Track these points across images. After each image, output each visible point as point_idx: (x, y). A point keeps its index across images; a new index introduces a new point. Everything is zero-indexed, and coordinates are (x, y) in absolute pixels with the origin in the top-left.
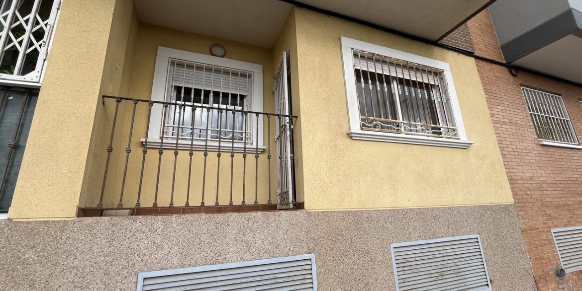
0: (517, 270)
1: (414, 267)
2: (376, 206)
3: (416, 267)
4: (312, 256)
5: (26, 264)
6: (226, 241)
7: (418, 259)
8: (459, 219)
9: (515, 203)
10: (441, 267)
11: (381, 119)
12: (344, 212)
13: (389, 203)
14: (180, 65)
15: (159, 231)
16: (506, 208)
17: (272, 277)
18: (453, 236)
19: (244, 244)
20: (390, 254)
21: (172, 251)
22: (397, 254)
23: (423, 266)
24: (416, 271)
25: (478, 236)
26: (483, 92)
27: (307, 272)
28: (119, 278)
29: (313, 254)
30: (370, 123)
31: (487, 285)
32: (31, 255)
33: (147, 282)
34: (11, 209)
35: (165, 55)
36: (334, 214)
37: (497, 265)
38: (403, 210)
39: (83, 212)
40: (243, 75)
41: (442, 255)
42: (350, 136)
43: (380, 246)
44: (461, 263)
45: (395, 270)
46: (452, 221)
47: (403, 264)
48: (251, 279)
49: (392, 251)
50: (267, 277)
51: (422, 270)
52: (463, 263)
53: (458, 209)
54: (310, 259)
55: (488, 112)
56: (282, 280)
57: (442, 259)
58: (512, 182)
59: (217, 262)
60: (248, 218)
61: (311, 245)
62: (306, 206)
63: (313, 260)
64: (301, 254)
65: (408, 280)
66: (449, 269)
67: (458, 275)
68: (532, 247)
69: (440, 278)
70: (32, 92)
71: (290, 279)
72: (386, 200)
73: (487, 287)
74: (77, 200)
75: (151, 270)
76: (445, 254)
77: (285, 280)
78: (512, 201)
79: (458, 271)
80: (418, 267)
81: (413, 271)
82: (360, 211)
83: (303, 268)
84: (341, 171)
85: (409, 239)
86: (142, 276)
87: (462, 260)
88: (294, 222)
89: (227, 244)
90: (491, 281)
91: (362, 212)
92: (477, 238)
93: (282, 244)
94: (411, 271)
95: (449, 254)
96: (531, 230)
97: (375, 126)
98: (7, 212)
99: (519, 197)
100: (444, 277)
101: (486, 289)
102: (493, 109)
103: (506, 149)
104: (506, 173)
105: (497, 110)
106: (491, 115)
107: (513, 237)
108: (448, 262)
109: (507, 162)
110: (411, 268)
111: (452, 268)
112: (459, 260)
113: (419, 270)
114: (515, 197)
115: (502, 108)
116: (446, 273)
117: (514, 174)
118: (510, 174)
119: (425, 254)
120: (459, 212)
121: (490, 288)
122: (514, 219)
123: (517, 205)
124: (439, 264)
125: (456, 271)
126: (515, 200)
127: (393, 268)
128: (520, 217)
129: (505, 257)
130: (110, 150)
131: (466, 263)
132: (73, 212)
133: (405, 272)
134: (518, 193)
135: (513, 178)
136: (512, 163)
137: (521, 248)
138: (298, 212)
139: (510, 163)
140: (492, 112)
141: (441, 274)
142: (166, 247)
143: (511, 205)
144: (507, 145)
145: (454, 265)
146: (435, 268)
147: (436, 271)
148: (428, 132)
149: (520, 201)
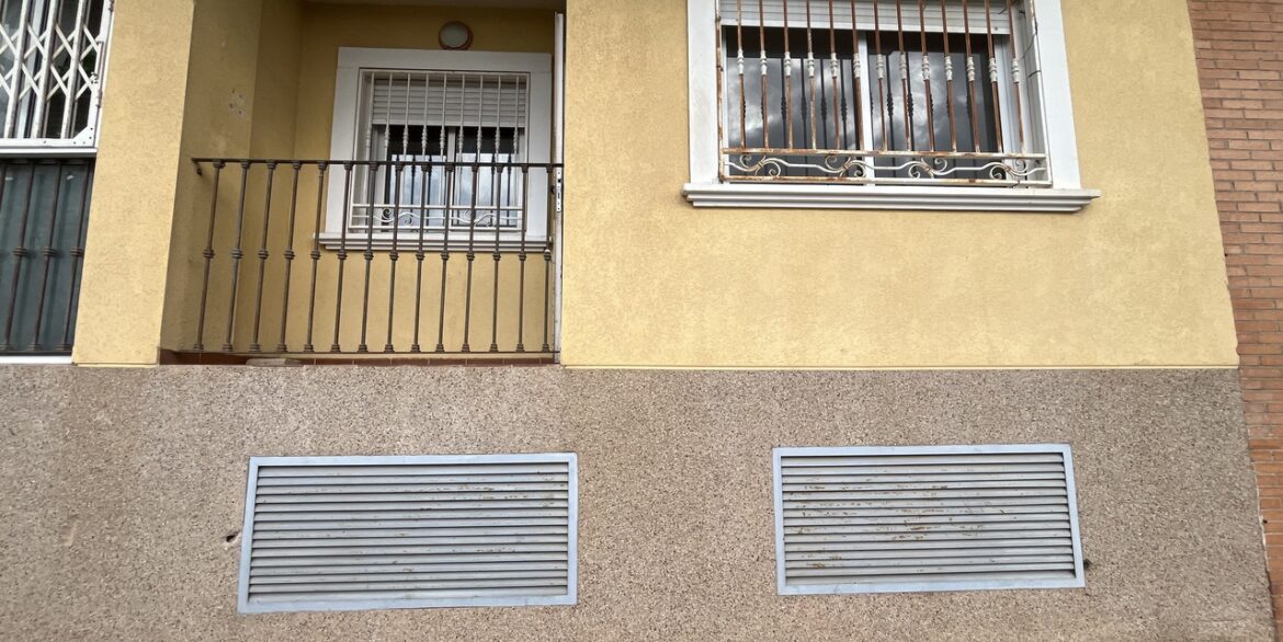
0: (1199, 548)
1: (835, 505)
2: (742, 362)
3: (841, 505)
4: (571, 458)
5: (98, 428)
6: (395, 417)
7: (851, 487)
8: (1005, 402)
9: (1242, 366)
10: (920, 512)
11: (786, 151)
12: (654, 373)
13: (781, 357)
14: (381, 80)
15: (281, 393)
16: (1201, 381)
17: (482, 488)
18: (974, 443)
19: (429, 424)
20: (771, 469)
21: (302, 428)
22: (786, 472)
23: (863, 505)
24: (841, 513)
25: (1066, 450)
26: (1187, 35)
27: (558, 487)
28: (222, 463)
29: (574, 455)
30: (752, 164)
31: (1073, 572)
32: (101, 417)
33: (263, 474)
34: (76, 350)
35: (353, 63)
36: (628, 375)
37: (1122, 528)
38: (820, 374)
39: (168, 357)
40: (508, 83)
41: (930, 486)
42: (686, 199)
43: (743, 450)
44: (987, 510)
45: (778, 507)
46: (979, 407)
47: (805, 495)
48: (442, 488)
49: (777, 464)
50: (471, 488)
51: (859, 513)
52: (997, 510)
53: (1007, 378)
54: (567, 464)
55: (1195, 95)
56: (502, 496)
57: (929, 495)
58: (1243, 305)
59: (379, 452)
60: (437, 376)
61: (570, 437)
62: (564, 357)
63: (573, 466)
64: (546, 451)
65: (813, 530)
66: (946, 519)
67: (973, 536)
69: (912, 537)
71: (521, 496)
72: (773, 351)
73: (1070, 576)
74: (157, 338)
75: (269, 454)
76: (939, 485)
77: (508, 496)
78: (1235, 359)
79: (975, 527)
80: (848, 505)
81: (831, 513)
82: (697, 372)
83: (549, 478)
84: (656, 282)
85: (827, 441)
86: (255, 462)
87: (994, 502)
88: (534, 388)
89: (398, 423)
90: (1086, 564)
91: (705, 374)
92: (1061, 454)
93: (506, 429)
94: (824, 513)
95: (950, 485)
97: (765, 171)
98: (70, 354)
99: (1269, 350)
100: (925, 537)
101: (1066, 582)
102: (1223, 84)
103: (1249, 208)
104: (1230, 277)
105: (1241, 85)
106: (1209, 104)
107: (1210, 460)
108: (946, 503)
109: (1242, 246)
110: (827, 505)
111: (955, 519)
112: (982, 502)
113: (850, 513)
114: (1247, 349)
115: (1264, 76)
116: (933, 528)
117: (1263, 282)
118: (1245, 283)
119: (874, 479)
120: (1007, 385)
121: (1080, 581)
122: (1227, 413)
123: (1251, 372)
124: (916, 504)
125: (968, 527)
126: (1246, 359)
127: (772, 501)
128: (1253, 408)
129: (1160, 509)
130: (210, 254)
131: (1006, 510)
132: (154, 356)
133: (807, 513)
134: (1263, 338)
135: (1255, 295)
136: (1262, 250)
137: (1235, 492)
138: (544, 369)
139: (1252, 250)
140: (1216, 94)
141: (918, 529)
142: (292, 419)
143: (1222, 373)
144: (1256, 194)
145: (964, 511)
146: (900, 512)
147: (901, 520)
148: (937, 173)
149: (1269, 361)
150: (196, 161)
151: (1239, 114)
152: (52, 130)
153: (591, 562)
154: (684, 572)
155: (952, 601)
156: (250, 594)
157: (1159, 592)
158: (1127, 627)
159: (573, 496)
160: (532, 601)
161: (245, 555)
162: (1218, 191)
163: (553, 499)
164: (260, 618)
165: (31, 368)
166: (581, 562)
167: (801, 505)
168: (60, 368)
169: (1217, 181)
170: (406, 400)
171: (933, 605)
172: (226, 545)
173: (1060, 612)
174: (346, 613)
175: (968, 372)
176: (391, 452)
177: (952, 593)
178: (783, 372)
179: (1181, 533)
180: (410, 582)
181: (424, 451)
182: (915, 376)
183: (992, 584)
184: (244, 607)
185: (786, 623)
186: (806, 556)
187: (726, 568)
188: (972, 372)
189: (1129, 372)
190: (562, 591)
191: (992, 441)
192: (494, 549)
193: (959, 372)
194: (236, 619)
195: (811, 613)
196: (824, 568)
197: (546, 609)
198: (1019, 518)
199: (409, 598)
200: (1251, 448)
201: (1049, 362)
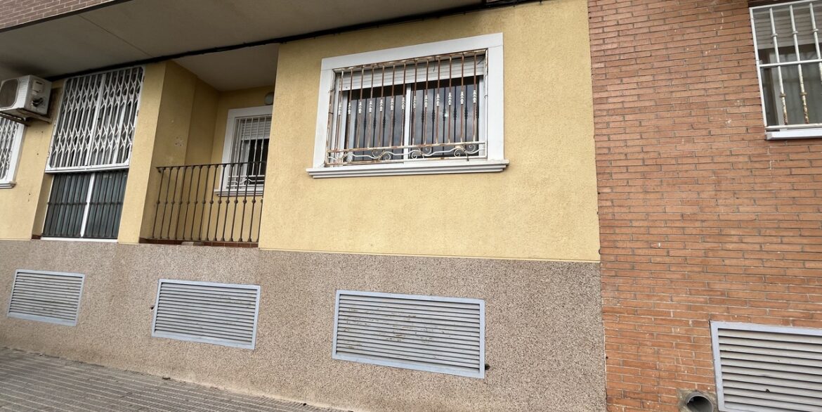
0: (560, 368)
1: (362, 320)
2: (327, 249)
3: (364, 320)
4: (258, 287)
5: (122, 265)
6: (202, 266)
7: (370, 312)
8: (450, 275)
9: (602, 260)
10: (401, 328)
12: (291, 253)
13: (344, 247)
14: (243, 121)
15: (170, 255)
16: (572, 270)
17: (227, 297)
18: (431, 295)
19: (212, 270)
20: (335, 300)
21: (175, 269)
22: (341, 301)
23: (375, 321)
24: (364, 324)
25: (482, 303)
26: (586, 61)
27: (253, 300)
28: (152, 280)
31: (478, 369)
32: (123, 261)
33: (162, 285)
34: (118, 237)
35: (234, 114)
36: (282, 253)
37: (512, 350)
38: (361, 256)
39: (142, 241)
41: (407, 315)
42: (313, 176)
43: (324, 290)
44: (435, 331)
45: (336, 317)
46: (436, 277)
47: (348, 314)
48: (214, 296)
49: (337, 297)
50: (224, 297)
51: (372, 325)
52: (441, 331)
53: (452, 262)
54: (256, 290)
55: (588, 97)
56: (233, 301)
57: (406, 319)
59: (196, 280)
60: (217, 251)
61: (259, 278)
62: (260, 245)
63: (259, 291)
64: (250, 284)
65: (351, 330)
66: (414, 333)
67: (427, 343)
68: (624, 341)
69: (396, 339)
70: (125, 171)
71: (239, 302)
72: (341, 244)
74: (139, 233)
75: (165, 278)
76: (412, 315)
77: (236, 302)
78: (598, 257)
79: (428, 338)
80: (367, 320)
81: (359, 323)
82: (309, 253)
83: (250, 295)
84: (297, 212)
85: (361, 288)
86: (161, 281)
87: (439, 327)
88: (248, 257)
89: (203, 269)
90: (487, 367)
91: (311, 254)
92: (479, 305)
93: (237, 274)
94: (356, 323)
95: (417, 316)
96: (635, 313)
98: (117, 239)
99: (623, 252)
100: (402, 340)
101: (473, 374)
102: (609, 88)
103: (619, 163)
104: (600, 207)
105: (622, 87)
106: (596, 101)
107: (574, 317)
108: (415, 324)
109: (611, 187)
110: (358, 319)
111: (418, 333)
112: (434, 326)
113: (368, 324)
114: (607, 251)
115: (643, 79)
116: (407, 337)
117: (623, 210)
118: (611, 210)
119: (380, 309)
120: (452, 266)
121: (482, 374)
122: (588, 289)
123: (609, 265)
124: (400, 323)
125: (424, 338)
126: (605, 257)
127: (333, 314)
128: (608, 287)
129: (537, 342)
130: (159, 203)
131: (445, 332)
132: (137, 240)
133: (349, 322)
134: (620, 244)
135: (617, 217)
136: (627, 189)
137: (589, 337)
138: (252, 250)
139: (619, 189)
140: (604, 95)
141: (399, 336)
142: (172, 265)
143: (587, 265)
144: (626, 155)
145: (423, 329)
146: (392, 327)
147: (392, 331)
148: (426, 155)
149: (622, 259)
150: (158, 168)
151: (620, 106)
152: (119, 161)
153: (261, 332)
154: (295, 342)
155: (412, 375)
156: (155, 330)
157: (531, 389)
158: (508, 405)
159: (257, 304)
160: (239, 346)
161: (155, 315)
162: (597, 154)
163: (250, 304)
164: (157, 339)
165: (108, 244)
166: (258, 332)
167: (346, 318)
168: (114, 243)
169: (597, 148)
170: (206, 260)
171: (402, 375)
172: (151, 310)
173: (469, 390)
174: (181, 341)
175: (432, 258)
176: (200, 280)
177: (412, 370)
178: (344, 255)
179: (550, 358)
180: (201, 332)
181: (210, 281)
182: (404, 259)
183: (433, 369)
184: (153, 334)
185: (334, 372)
186: (346, 342)
187: (312, 343)
188: (434, 259)
189: (525, 262)
190: (249, 343)
191: (441, 294)
192: (229, 323)
193: (427, 258)
194: (151, 338)
195: (346, 369)
196: (353, 349)
197: (244, 350)
198: (452, 337)
199: (200, 338)
200: (603, 312)
201: (477, 255)
